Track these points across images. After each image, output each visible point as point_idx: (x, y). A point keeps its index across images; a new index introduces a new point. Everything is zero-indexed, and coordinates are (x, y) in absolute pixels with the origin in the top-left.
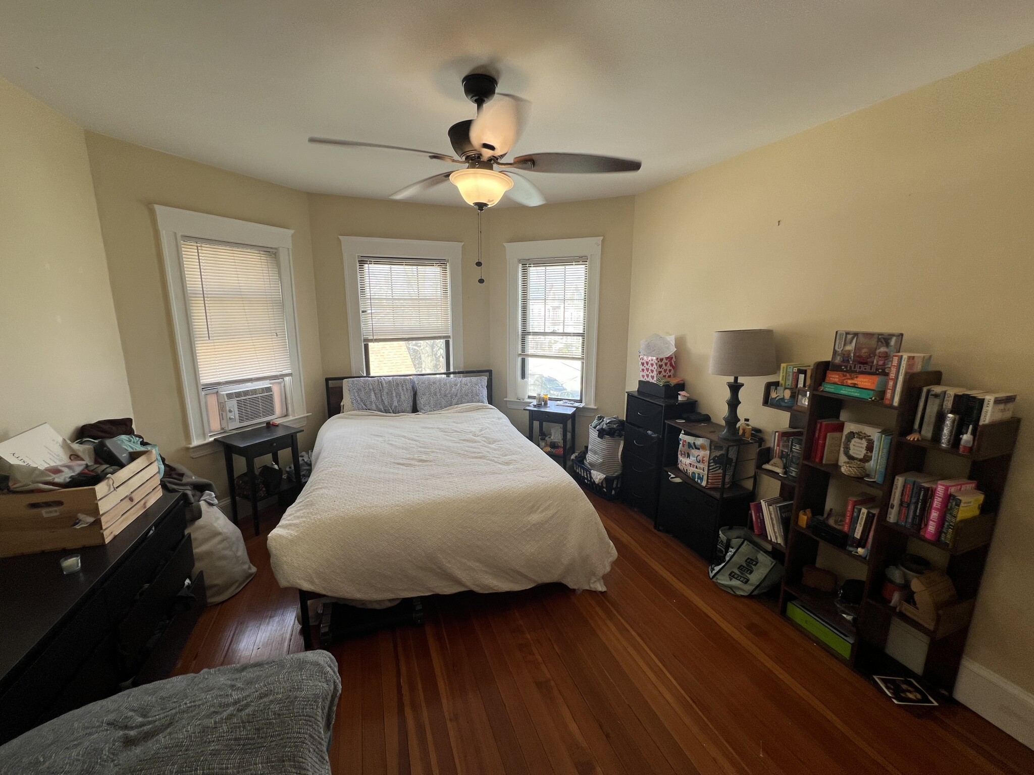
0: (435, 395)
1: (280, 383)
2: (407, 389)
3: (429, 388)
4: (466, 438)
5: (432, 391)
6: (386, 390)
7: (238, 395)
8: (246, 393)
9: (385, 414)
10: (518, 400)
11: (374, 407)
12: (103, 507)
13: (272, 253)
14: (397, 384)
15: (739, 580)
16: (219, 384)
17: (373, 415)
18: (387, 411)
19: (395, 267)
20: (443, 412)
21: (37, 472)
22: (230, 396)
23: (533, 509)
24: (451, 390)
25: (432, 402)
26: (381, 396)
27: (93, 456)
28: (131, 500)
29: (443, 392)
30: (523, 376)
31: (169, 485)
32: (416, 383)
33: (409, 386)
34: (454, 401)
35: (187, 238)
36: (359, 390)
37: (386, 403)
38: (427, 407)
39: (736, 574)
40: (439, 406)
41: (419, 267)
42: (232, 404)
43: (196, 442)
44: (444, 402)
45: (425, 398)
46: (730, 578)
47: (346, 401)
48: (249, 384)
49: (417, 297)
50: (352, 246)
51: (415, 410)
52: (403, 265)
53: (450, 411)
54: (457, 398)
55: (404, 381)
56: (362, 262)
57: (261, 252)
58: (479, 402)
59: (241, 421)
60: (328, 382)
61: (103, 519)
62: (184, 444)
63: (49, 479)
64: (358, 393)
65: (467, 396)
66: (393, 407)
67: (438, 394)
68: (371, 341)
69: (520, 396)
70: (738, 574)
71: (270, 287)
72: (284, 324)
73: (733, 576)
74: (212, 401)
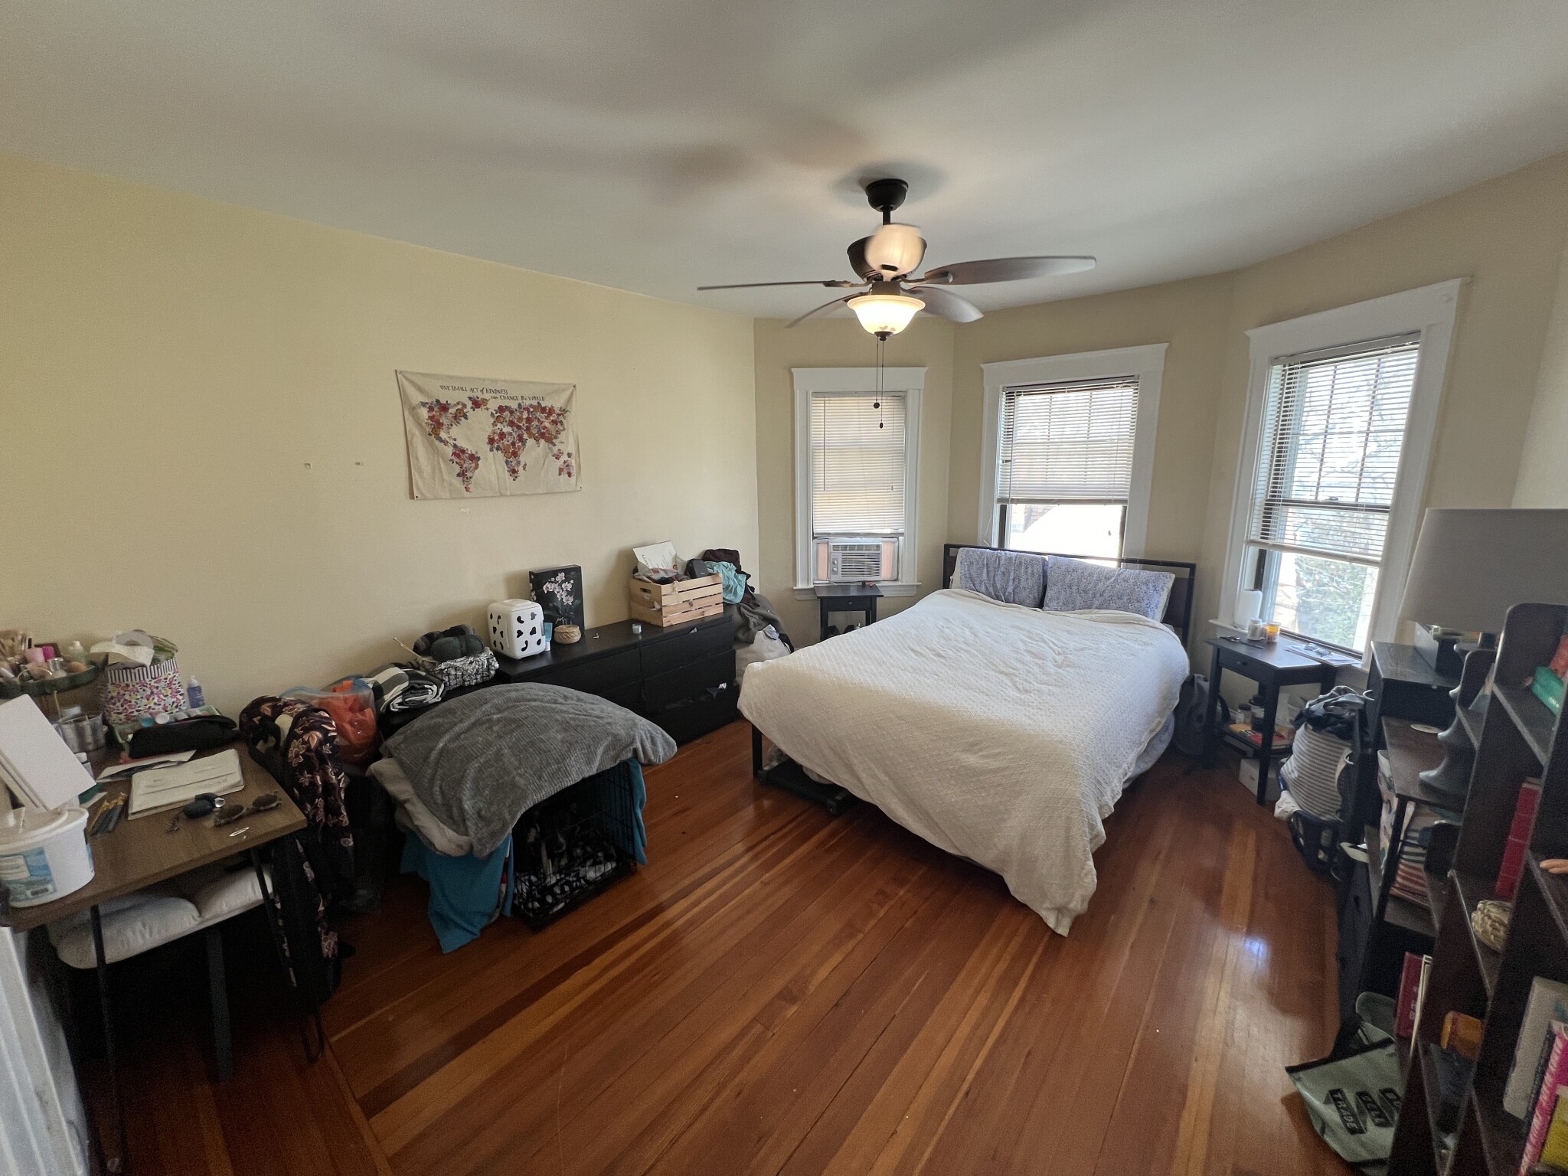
0: (1070, 587)
1: (894, 543)
2: (1033, 574)
3: (1065, 577)
4: (1034, 650)
5: (1067, 580)
6: (1002, 569)
7: (845, 547)
8: (852, 547)
9: (992, 600)
10: (1233, 628)
11: (983, 589)
12: (665, 601)
13: (900, 397)
14: (1021, 563)
15: (1342, 1116)
16: (829, 534)
17: (979, 599)
18: (998, 598)
19: (1059, 397)
20: (1069, 615)
21: (647, 569)
22: (836, 547)
23: (971, 748)
24: (1097, 584)
25: (1062, 597)
26: (994, 576)
27: (684, 569)
28: (691, 605)
29: (1082, 586)
30: (1259, 583)
31: (742, 609)
32: (1050, 565)
33: (1038, 569)
34: (1097, 603)
35: (816, 394)
36: (972, 563)
37: (999, 586)
38: (1054, 604)
39: (1345, 1099)
40: (1069, 606)
41: (1094, 392)
42: (839, 555)
43: (800, 586)
44: (1079, 601)
45: (1055, 588)
46: (1327, 1097)
47: (956, 577)
48: (859, 539)
49: (1086, 439)
50: (996, 373)
51: (1040, 604)
52: (1064, 392)
53: (1082, 616)
54: (1102, 599)
55: (1032, 560)
56: (1010, 396)
57: (889, 398)
58: (1138, 612)
59: (843, 575)
60: (949, 550)
61: (664, 609)
62: (791, 585)
63: (649, 574)
64: (969, 567)
65: (1120, 598)
66: (1007, 594)
67: (1075, 588)
68: (1013, 501)
69: (1238, 621)
70: (1348, 1104)
71: (893, 435)
72: (903, 479)
73: (1336, 1100)
74: (823, 549)
